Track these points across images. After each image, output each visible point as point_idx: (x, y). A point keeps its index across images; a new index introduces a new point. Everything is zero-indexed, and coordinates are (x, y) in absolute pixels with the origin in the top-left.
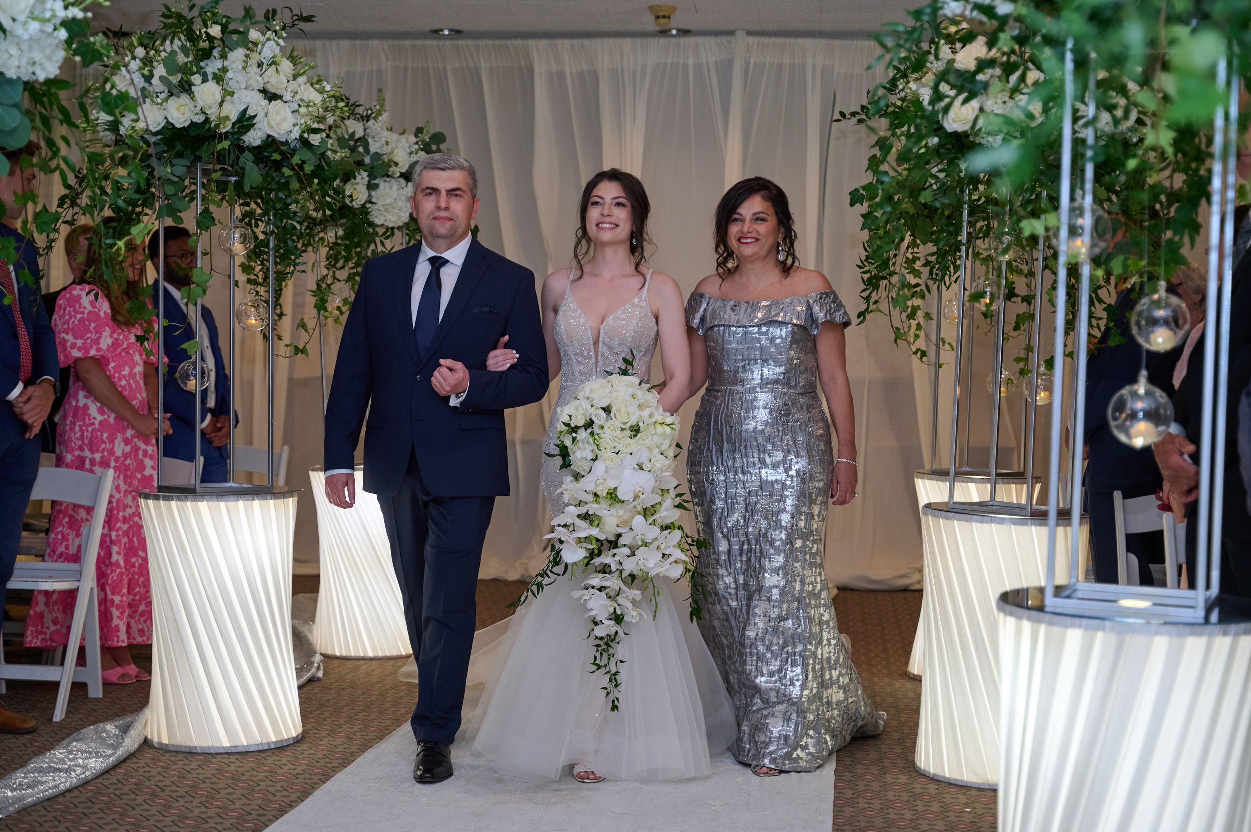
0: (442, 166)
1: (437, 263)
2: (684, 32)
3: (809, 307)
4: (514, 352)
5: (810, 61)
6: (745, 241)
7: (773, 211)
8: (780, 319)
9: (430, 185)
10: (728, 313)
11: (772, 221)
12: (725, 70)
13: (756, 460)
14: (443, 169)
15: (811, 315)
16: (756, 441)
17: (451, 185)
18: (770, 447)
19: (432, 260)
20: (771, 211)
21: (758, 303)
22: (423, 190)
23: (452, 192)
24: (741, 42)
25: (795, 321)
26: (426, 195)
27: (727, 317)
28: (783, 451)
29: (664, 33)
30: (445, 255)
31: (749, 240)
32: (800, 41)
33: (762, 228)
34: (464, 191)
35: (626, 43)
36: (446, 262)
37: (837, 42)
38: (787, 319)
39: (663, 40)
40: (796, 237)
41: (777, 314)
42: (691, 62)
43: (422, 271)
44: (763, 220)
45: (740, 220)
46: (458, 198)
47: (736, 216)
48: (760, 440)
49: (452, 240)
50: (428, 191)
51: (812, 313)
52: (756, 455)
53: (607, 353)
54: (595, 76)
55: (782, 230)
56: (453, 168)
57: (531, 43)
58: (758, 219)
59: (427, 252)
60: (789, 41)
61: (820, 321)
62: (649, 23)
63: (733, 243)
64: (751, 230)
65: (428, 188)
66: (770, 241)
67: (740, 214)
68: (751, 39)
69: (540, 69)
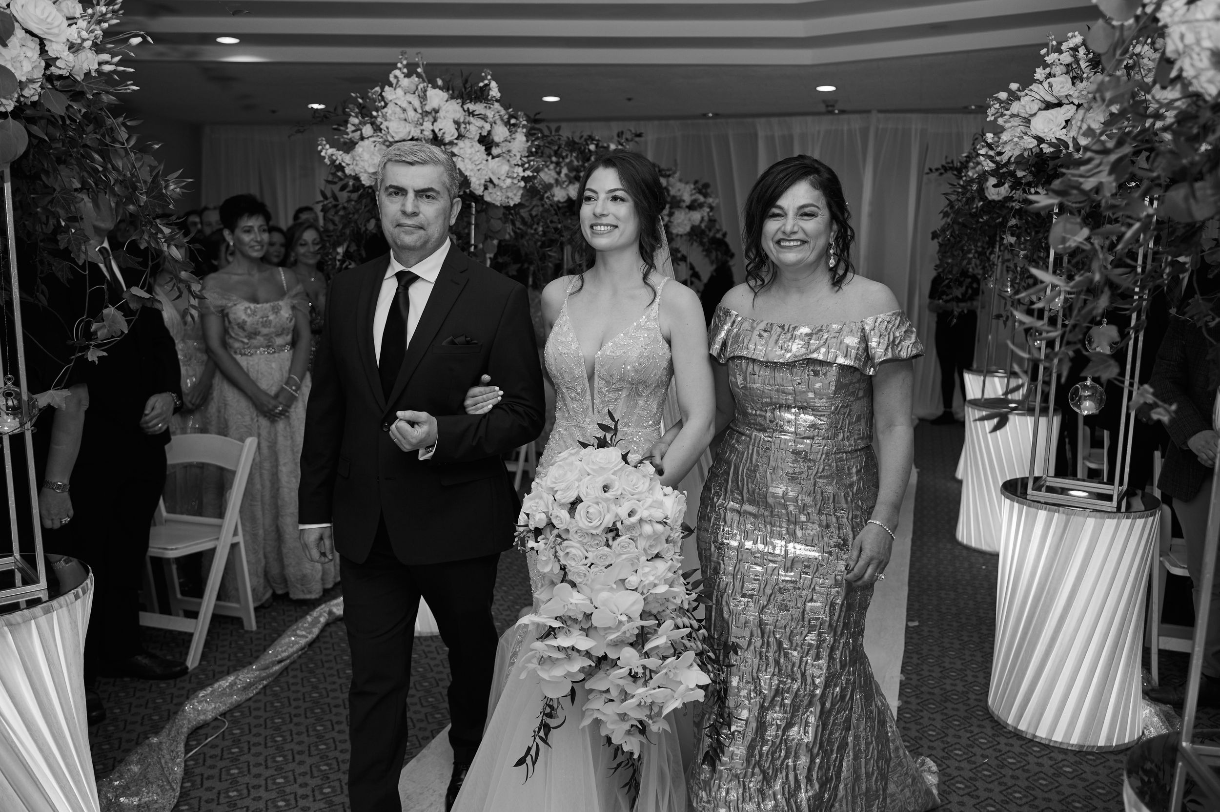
0: (409, 159)
1: (406, 280)
2: (842, 112)
3: (865, 339)
4: (497, 388)
5: (913, 127)
6: (787, 244)
7: (824, 202)
8: (821, 357)
9: (395, 184)
10: (753, 341)
11: (824, 215)
12: (865, 132)
13: (784, 531)
14: (411, 164)
15: (867, 348)
16: (786, 509)
17: (421, 185)
18: (803, 518)
19: (399, 275)
20: (822, 203)
21: (795, 328)
22: (387, 189)
23: (423, 193)
24: (874, 116)
25: (841, 360)
26: (390, 194)
27: (752, 346)
28: (820, 525)
29: (831, 112)
30: (415, 270)
31: (792, 244)
32: (908, 115)
33: (810, 225)
34: (438, 193)
35: (809, 119)
36: (416, 278)
37: (930, 116)
38: (830, 359)
39: (830, 117)
40: (853, 237)
41: (817, 350)
42: (846, 128)
43: (389, 289)
44: (812, 215)
45: (778, 215)
46: (430, 200)
47: (775, 211)
48: (791, 508)
49: (424, 251)
50: (391, 190)
51: (867, 346)
52: (784, 525)
53: (604, 390)
54: (791, 137)
55: (835, 227)
56: (424, 163)
57: (757, 120)
58: (804, 213)
59: (396, 267)
60: (901, 115)
61: (877, 361)
62: (822, 108)
63: (769, 246)
64: (796, 229)
65: (391, 186)
66: (821, 242)
67: (780, 208)
68: (881, 116)
69: (761, 134)
